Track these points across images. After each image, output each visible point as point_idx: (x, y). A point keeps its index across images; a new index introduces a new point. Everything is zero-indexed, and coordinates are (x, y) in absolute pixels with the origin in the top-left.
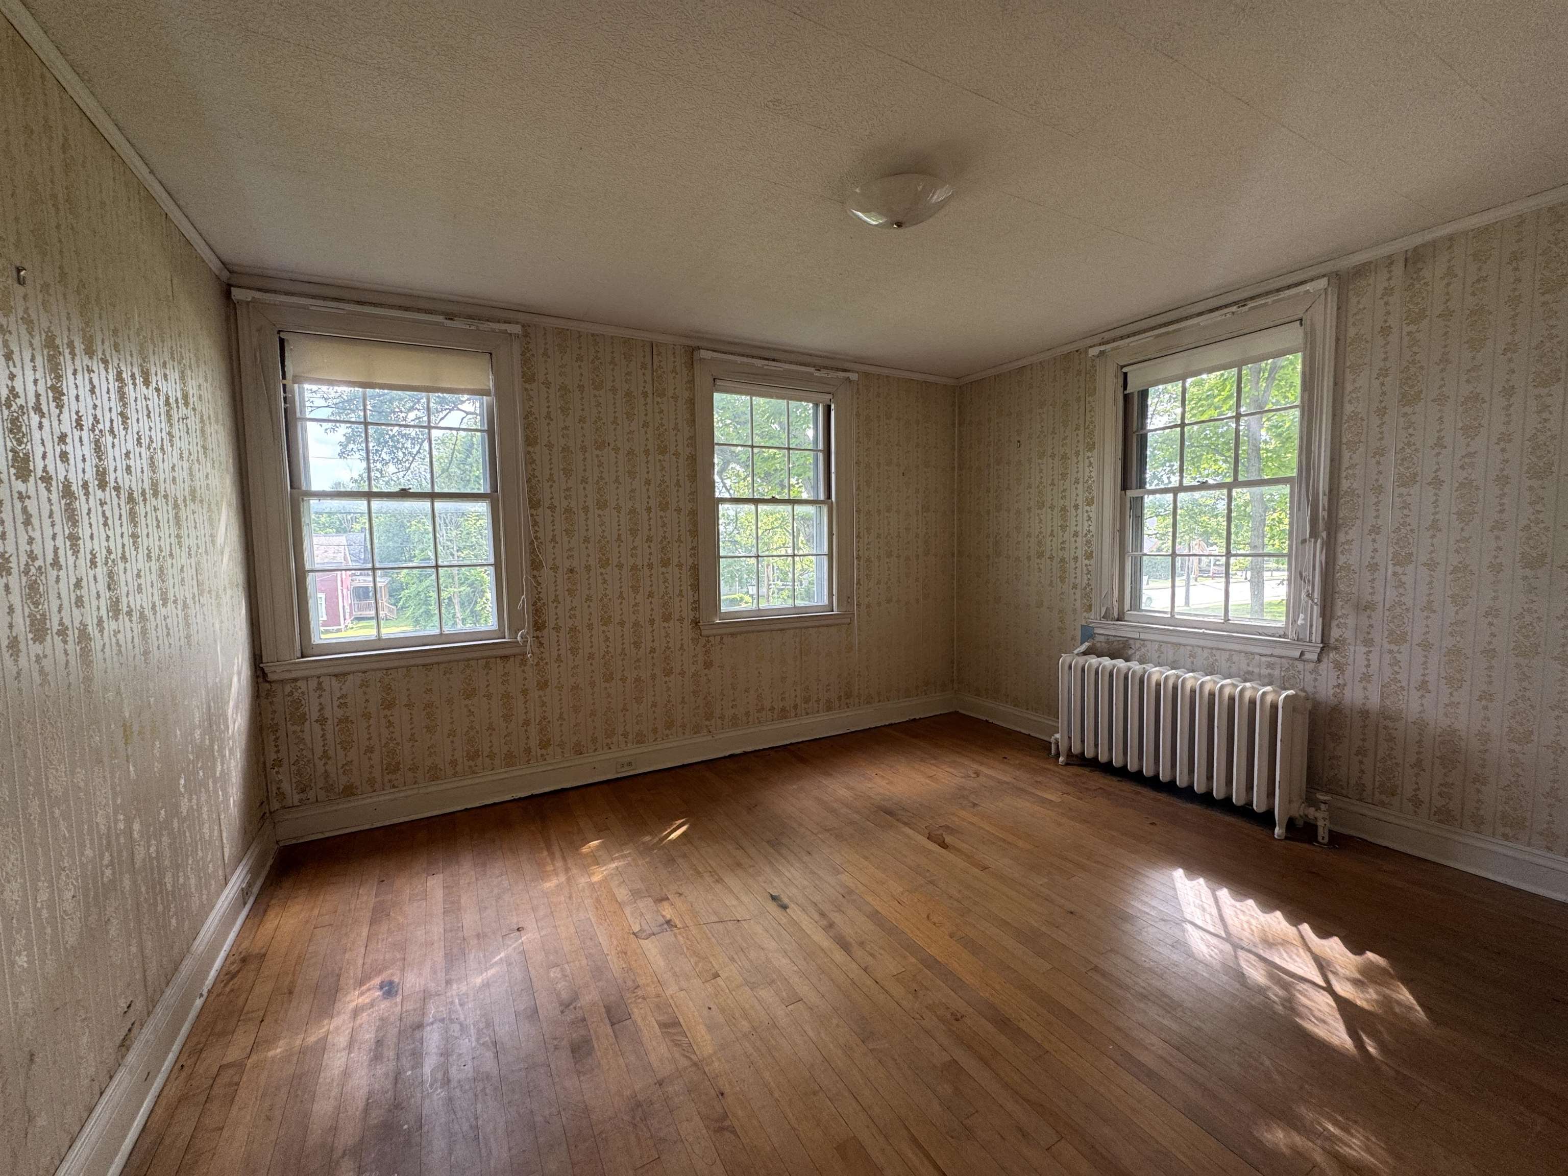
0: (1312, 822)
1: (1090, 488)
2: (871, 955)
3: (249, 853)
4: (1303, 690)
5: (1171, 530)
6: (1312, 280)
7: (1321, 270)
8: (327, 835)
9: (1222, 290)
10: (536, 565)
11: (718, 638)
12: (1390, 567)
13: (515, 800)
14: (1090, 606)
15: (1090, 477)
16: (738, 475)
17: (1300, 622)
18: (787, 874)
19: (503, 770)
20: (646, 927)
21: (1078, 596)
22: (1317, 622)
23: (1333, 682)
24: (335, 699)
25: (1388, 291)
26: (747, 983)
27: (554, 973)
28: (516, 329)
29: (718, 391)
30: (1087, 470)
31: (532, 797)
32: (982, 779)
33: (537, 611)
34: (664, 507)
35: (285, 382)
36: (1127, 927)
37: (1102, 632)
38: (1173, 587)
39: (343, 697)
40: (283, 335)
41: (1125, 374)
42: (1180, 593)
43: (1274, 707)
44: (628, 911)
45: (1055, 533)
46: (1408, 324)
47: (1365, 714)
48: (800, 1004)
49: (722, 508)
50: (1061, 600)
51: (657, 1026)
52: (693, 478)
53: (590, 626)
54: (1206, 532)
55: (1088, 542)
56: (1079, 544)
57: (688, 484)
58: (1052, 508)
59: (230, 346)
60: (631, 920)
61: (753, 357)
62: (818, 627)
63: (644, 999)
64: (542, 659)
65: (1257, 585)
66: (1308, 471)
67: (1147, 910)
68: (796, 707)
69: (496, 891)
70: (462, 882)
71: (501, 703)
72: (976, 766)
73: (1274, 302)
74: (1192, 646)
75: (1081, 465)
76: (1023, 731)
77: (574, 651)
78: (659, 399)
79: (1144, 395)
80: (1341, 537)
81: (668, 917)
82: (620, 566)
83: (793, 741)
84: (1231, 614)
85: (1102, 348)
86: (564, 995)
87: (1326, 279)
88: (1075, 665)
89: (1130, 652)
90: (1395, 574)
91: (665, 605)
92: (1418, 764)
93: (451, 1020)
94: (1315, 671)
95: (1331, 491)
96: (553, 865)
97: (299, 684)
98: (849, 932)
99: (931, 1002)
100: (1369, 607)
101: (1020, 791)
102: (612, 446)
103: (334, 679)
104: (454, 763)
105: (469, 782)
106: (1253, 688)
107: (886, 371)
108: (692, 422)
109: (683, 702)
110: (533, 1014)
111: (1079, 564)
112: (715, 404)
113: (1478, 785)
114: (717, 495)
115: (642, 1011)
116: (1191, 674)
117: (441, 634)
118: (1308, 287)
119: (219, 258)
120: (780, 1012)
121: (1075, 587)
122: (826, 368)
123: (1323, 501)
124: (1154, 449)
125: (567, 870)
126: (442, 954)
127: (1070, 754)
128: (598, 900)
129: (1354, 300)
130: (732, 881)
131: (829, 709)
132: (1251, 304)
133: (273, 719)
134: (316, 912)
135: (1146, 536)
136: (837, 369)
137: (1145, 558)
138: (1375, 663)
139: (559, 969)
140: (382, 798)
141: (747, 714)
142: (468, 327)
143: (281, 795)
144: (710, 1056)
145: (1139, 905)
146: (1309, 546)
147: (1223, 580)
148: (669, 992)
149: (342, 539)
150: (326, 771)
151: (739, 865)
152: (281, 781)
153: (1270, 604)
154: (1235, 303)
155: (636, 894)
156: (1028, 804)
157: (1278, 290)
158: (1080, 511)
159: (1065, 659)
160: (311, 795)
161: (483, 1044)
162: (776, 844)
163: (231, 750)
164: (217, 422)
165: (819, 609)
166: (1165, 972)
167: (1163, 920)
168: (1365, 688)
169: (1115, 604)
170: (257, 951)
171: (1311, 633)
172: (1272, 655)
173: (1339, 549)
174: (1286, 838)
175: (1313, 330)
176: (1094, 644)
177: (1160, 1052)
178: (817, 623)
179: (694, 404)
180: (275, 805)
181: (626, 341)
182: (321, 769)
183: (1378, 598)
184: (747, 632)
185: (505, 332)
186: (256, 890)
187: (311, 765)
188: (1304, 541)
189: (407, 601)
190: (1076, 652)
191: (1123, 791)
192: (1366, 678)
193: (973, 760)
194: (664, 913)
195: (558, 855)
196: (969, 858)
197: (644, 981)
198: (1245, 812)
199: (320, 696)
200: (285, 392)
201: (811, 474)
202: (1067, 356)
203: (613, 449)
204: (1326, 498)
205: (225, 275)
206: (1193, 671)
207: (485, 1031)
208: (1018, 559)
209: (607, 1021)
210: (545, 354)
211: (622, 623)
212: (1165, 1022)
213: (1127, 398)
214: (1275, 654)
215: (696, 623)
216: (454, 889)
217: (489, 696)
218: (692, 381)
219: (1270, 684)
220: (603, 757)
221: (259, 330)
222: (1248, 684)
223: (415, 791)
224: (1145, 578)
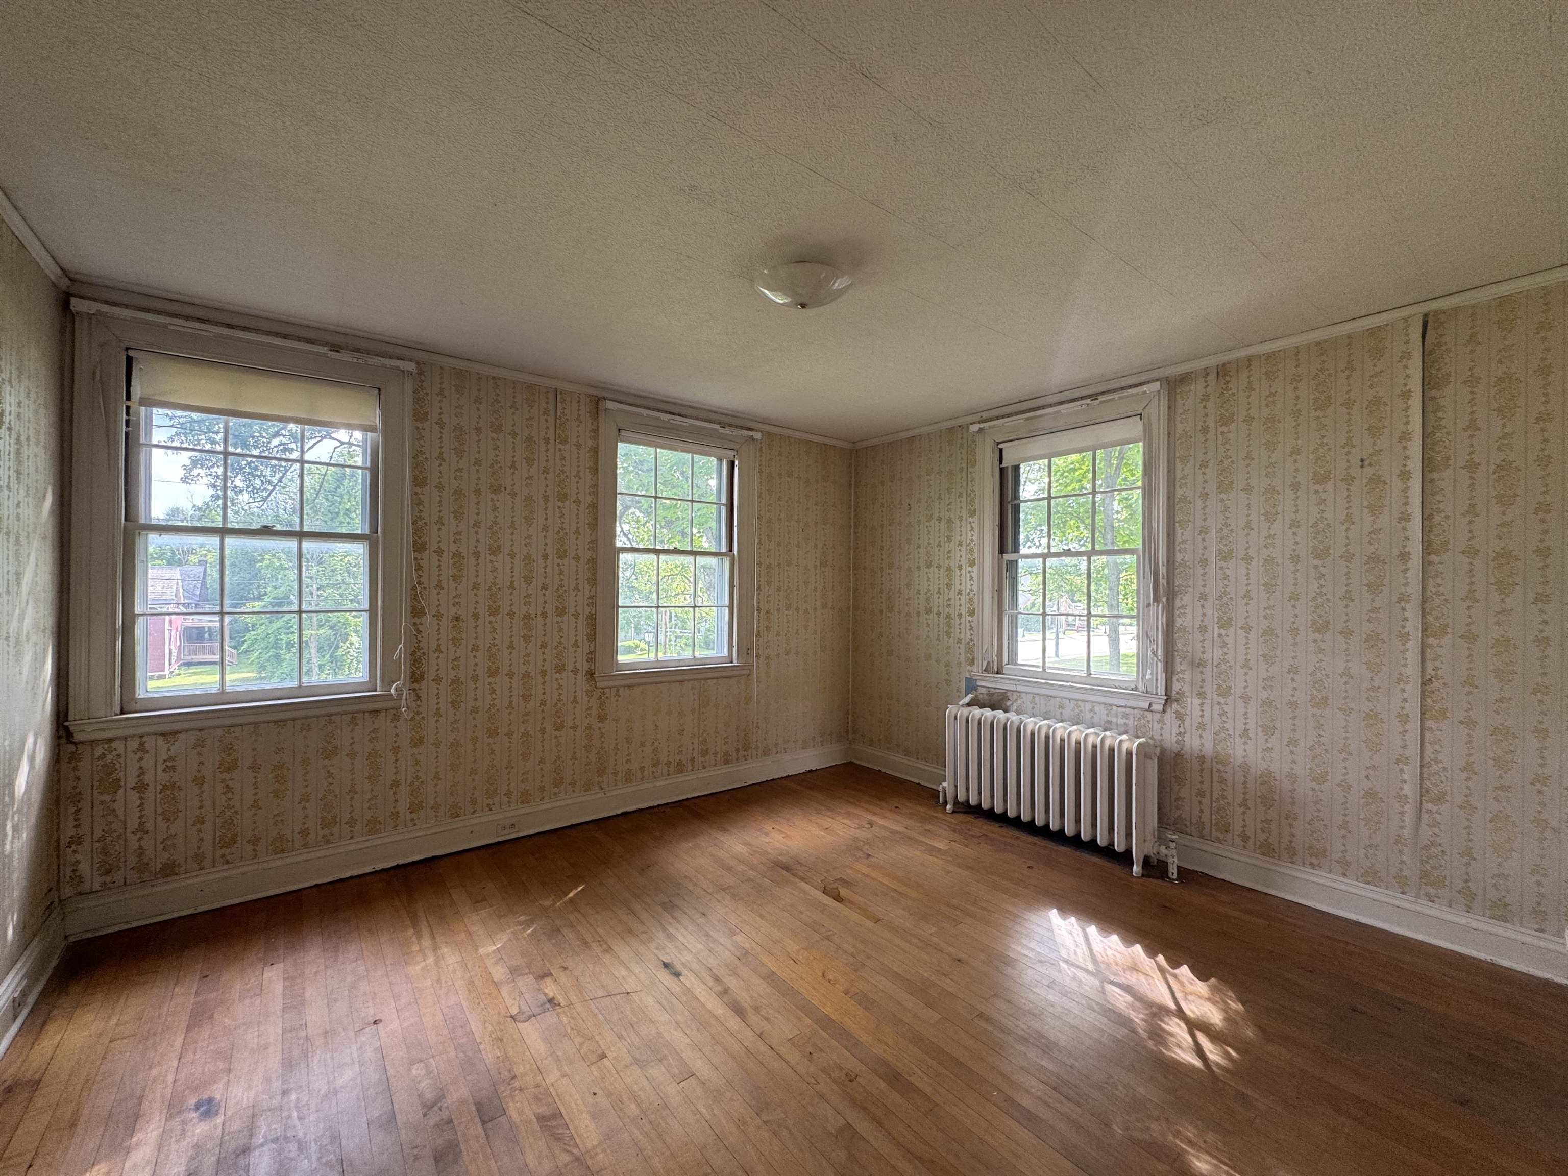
0: (1164, 859)
1: (972, 550)
2: (767, 1019)
3: (27, 953)
4: (1152, 738)
5: (1041, 587)
6: (1149, 382)
7: (1155, 374)
8: (135, 924)
9: (1079, 385)
10: (417, 612)
11: (614, 690)
12: (1216, 629)
13: (376, 871)
14: (973, 659)
15: (972, 540)
16: (638, 521)
17: (1148, 677)
18: (681, 938)
19: (364, 838)
20: (525, 1008)
21: (962, 651)
22: (1161, 677)
23: (1175, 731)
24: (160, 762)
25: (1206, 398)
26: (636, 1061)
27: (417, 1070)
28: (411, 366)
29: (622, 441)
30: (969, 534)
31: (398, 867)
32: (875, 829)
33: (416, 659)
34: (562, 555)
35: (129, 403)
36: (1009, 971)
37: (983, 684)
38: (1044, 639)
39: (170, 759)
40: (132, 353)
41: (1001, 450)
42: (1050, 645)
43: (1129, 754)
44: (505, 991)
45: (942, 591)
46: (1221, 426)
47: (1202, 759)
48: (692, 1080)
49: (623, 557)
50: (948, 653)
51: (535, 1120)
52: (593, 525)
53: (475, 678)
54: (1072, 590)
55: (971, 600)
56: (963, 602)
57: (588, 532)
58: (939, 567)
59: (62, 360)
60: (509, 1002)
61: (659, 411)
62: (717, 678)
63: (521, 1090)
64: (418, 713)
65: (1114, 641)
66: (1150, 543)
67: (1026, 953)
68: (693, 760)
69: (349, 979)
70: (307, 972)
71: (366, 762)
72: (870, 817)
73: (1120, 398)
74: (1061, 698)
75: (963, 529)
76: (913, 780)
77: (455, 704)
78: (560, 446)
79: (1017, 468)
80: (1178, 603)
81: (551, 995)
82: (511, 615)
83: (690, 796)
84: (1092, 670)
85: (982, 426)
86: (429, 1096)
87: (1158, 383)
88: (961, 716)
89: (1009, 703)
90: (1220, 635)
91: (559, 654)
92: (1244, 804)
93: (286, 1138)
94: (1161, 721)
95: (1168, 561)
96: (420, 944)
97: (114, 745)
98: (744, 998)
99: (825, 1064)
100: (1201, 664)
101: (911, 841)
102: (508, 490)
103: (160, 740)
104: (305, 833)
105: (323, 853)
106: (1112, 736)
107: (787, 432)
108: (595, 471)
109: (574, 757)
110: (390, 1120)
111: (963, 620)
112: (619, 452)
113: (1290, 821)
114: (619, 544)
115: (518, 1105)
116: (1061, 724)
117: (300, 686)
118: (1145, 388)
119: (57, 263)
120: (671, 1090)
121: (959, 641)
122: (730, 425)
123: (1162, 570)
124: (1027, 514)
125: (435, 949)
126: (279, 1057)
127: (956, 802)
128: (471, 983)
129: (1180, 402)
130: (622, 950)
131: (727, 762)
132: (1102, 398)
133: (74, 788)
134: (113, 1022)
135: (1020, 592)
136: (742, 428)
137: (1019, 616)
138: (1207, 714)
139: (422, 1065)
140: (211, 877)
141: (642, 769)
142: (355, 360)
143: (77, 878)
144: (594, 1148)
145: (1019, 949)
146: (1153, 608)
147: (1085, 633)
148: (550, 1079)
149: (176, 573)
150: (141, 848)
151: (630, 931)
152: (78, 862)
153: (1126, 656)
154: (1089, 396)
155: (515, 971)
156: (918, 853)
157: (1123, 389)
158: (963, 571)
159: (951, 710)
160: (118, 877)
161: (325, 1164)
162: (670, 907)
163: (15, 829)
164: (37, 443)
165: (720, 661)
166: (1043, 1013)
167: (1040, 961)
168: (1201, 736)
169: (995, 658)
170: (28, 1076)
171: (1157, 687)
172: (1126, 707)
173: (1177, 613)
174: (1143, 876)
175: (1150, 424)
176: (976, 696)
177: (1039, 1094)
178: (716, 675)
179: (597, 452)
180: (68, 891)
181: (530, 387)
182: (134, 844)
183: (1208, 656)
184: (646, 684)
185: (398, 368)
186: (31, 1000)
187: (122, 842)
188: (1149, 605)
189: (252, 644)
190: (961, 703)
191: (1004, 836)
192: (1201, 726)
193: (867, 810)
194: (546, 991)
195: (426, 932)
196: (863, 911)
197: (521, 1070)
198: (1108, 852)
199: (141, 759)
200: (128, 414)
201: (714, 524)
202: (951, 430)
203: (509, 494)
204: (1165, 568)
205: (64, 283)
206: (1062, 721)
207: (329, 1147)
208: (908, 615)
209: (477, 1120)
210: (441, 393)
211: (511, 675)
212: (1043, 1063)
213: (1002, 470)
214: (1128, 705)
215: (591, 674)
216: (298, 981)
217: (352, 755)
218: (596, 430)
219: (1126, 733)
220: (483, 820)
221: (102, 345)
222: (1108, 733)
223: (256, 867)
224: (1020, 631)
